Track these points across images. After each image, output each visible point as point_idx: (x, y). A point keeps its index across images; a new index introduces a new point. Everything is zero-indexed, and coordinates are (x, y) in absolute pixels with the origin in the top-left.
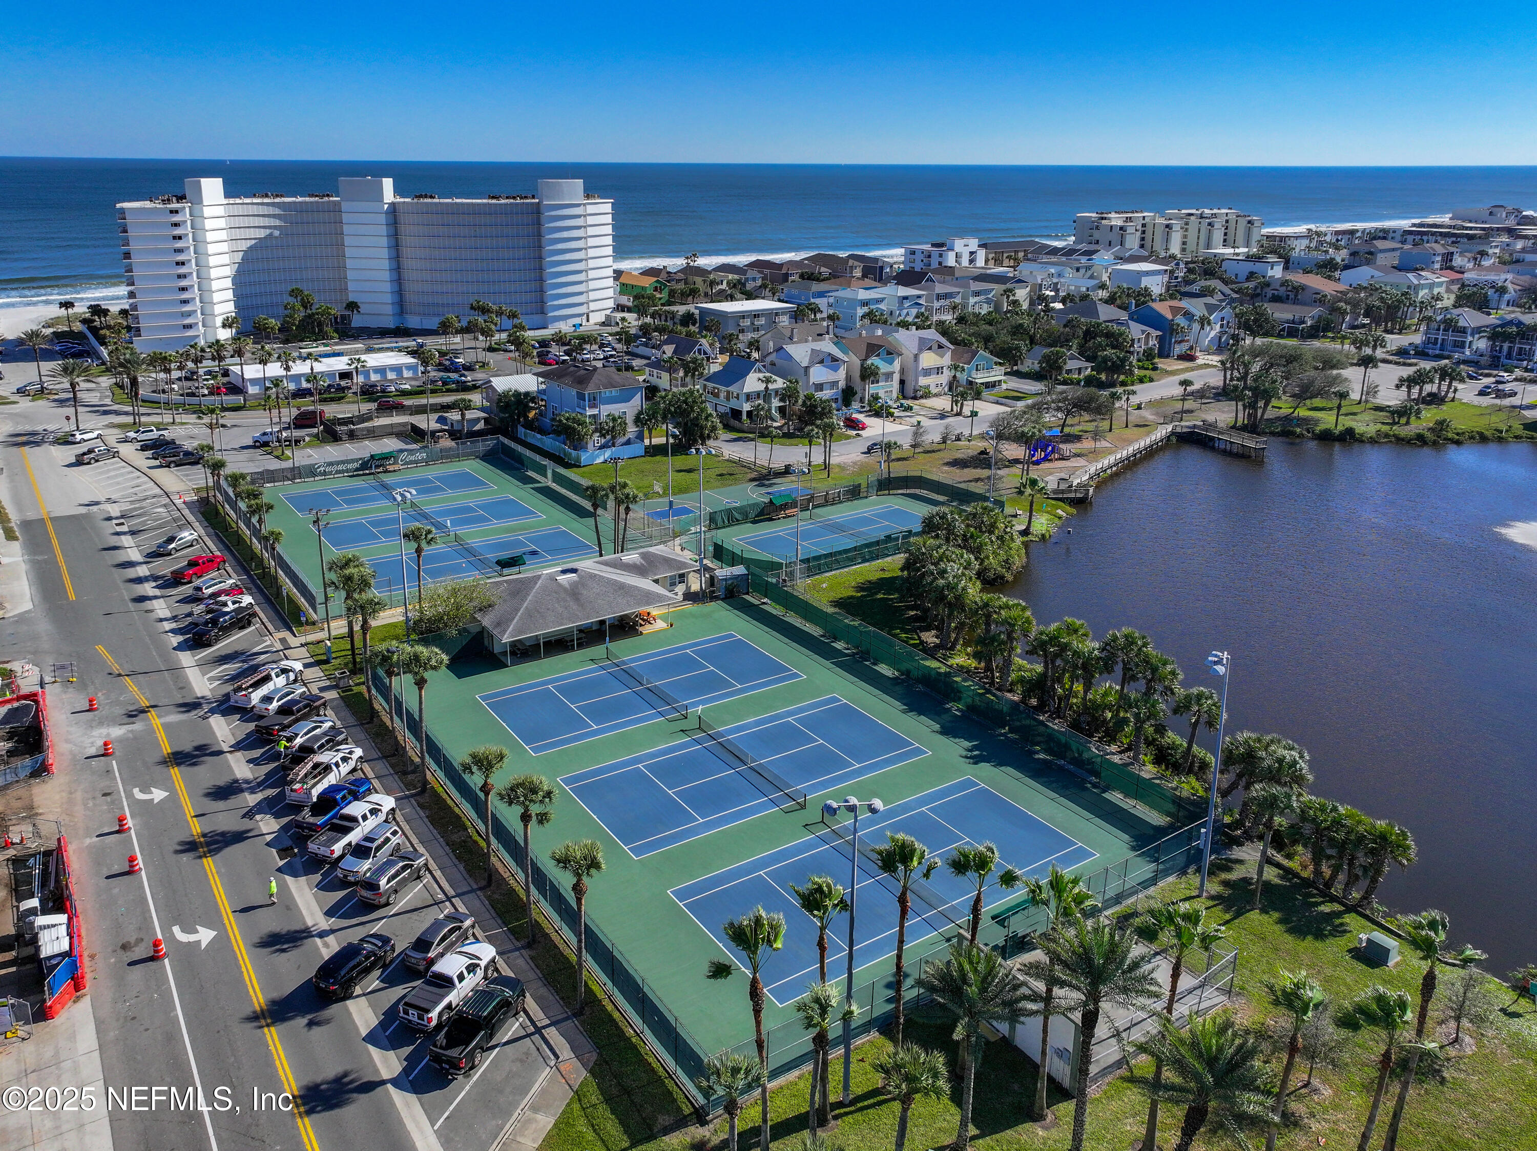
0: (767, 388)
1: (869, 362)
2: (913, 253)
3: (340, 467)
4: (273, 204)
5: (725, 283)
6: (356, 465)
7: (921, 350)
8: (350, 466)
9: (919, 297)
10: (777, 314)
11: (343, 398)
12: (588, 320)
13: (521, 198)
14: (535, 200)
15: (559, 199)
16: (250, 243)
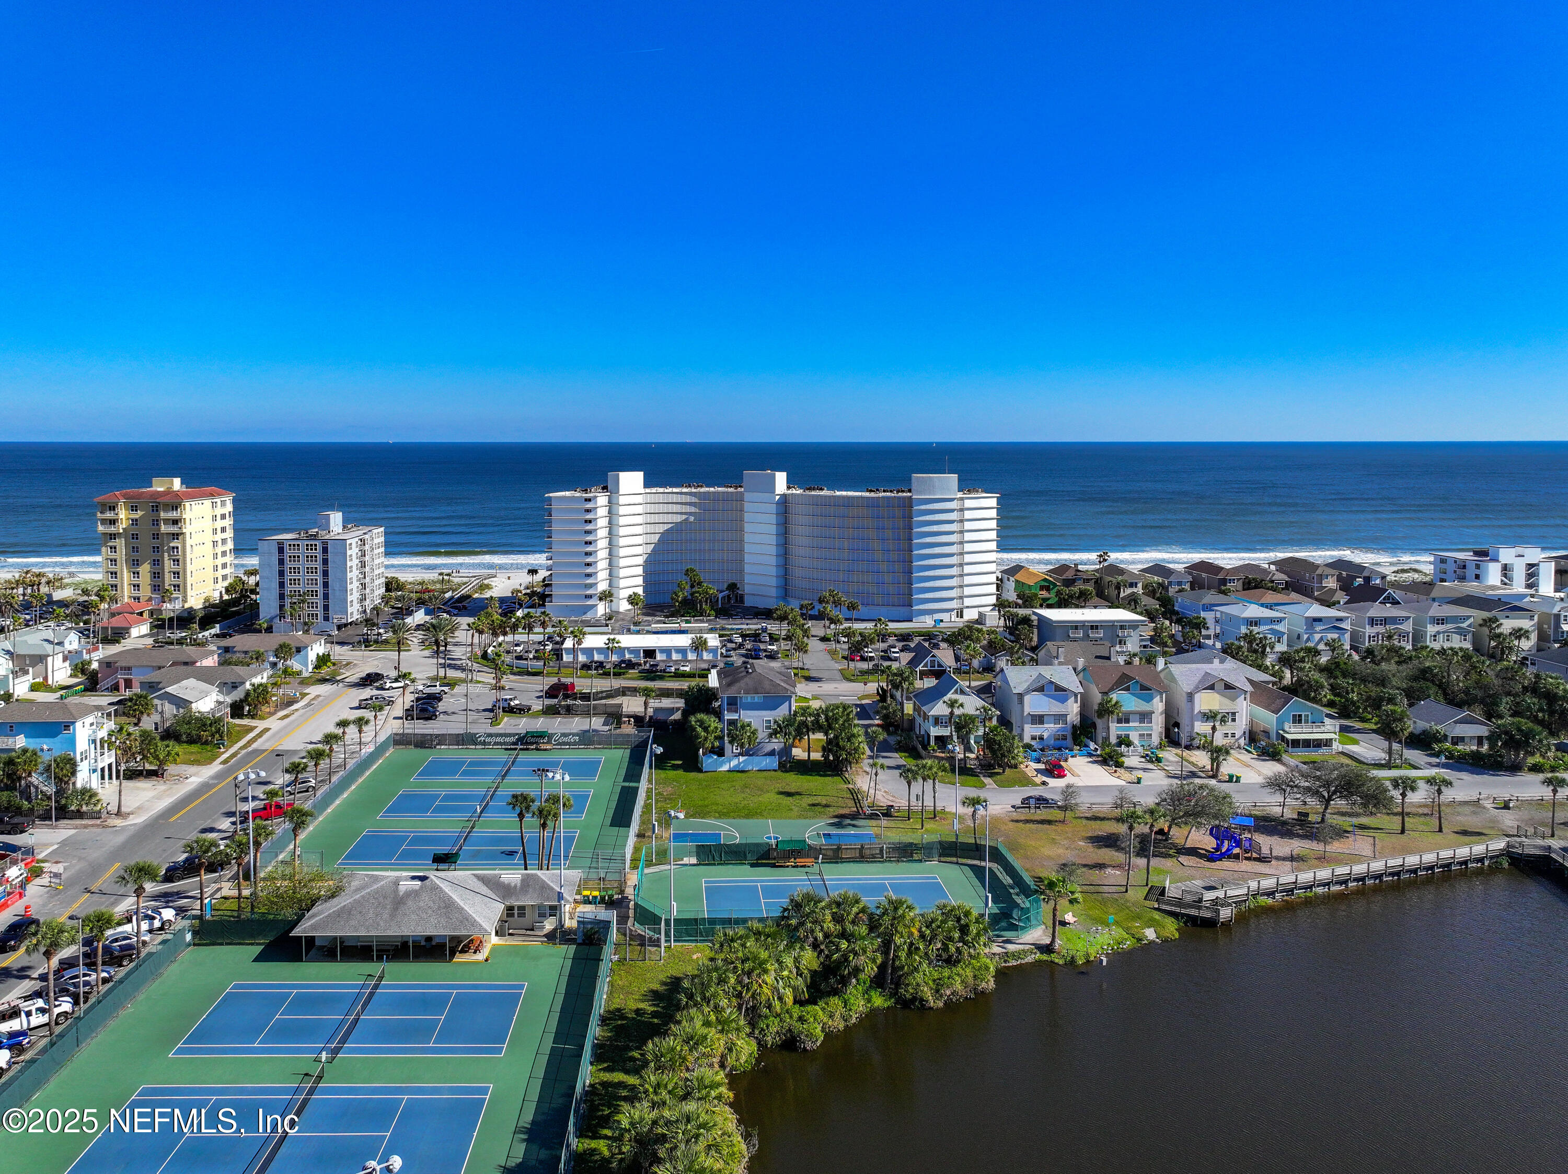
0: (952, 713)
1: (1114, 697)
2: (1443, 561)
3: (498, 740)
4: (690, 494)
5: (1140, 585)
6: (513, 739)
7: (1197, 689)
8: (507, 740)
9: (1340, 620)
10: (1122, 627)
11: (624, 673)
12: (962, 617)
13: (898, 492)
14: (909, 494)
15: (930, 494)
16: (666, 527)
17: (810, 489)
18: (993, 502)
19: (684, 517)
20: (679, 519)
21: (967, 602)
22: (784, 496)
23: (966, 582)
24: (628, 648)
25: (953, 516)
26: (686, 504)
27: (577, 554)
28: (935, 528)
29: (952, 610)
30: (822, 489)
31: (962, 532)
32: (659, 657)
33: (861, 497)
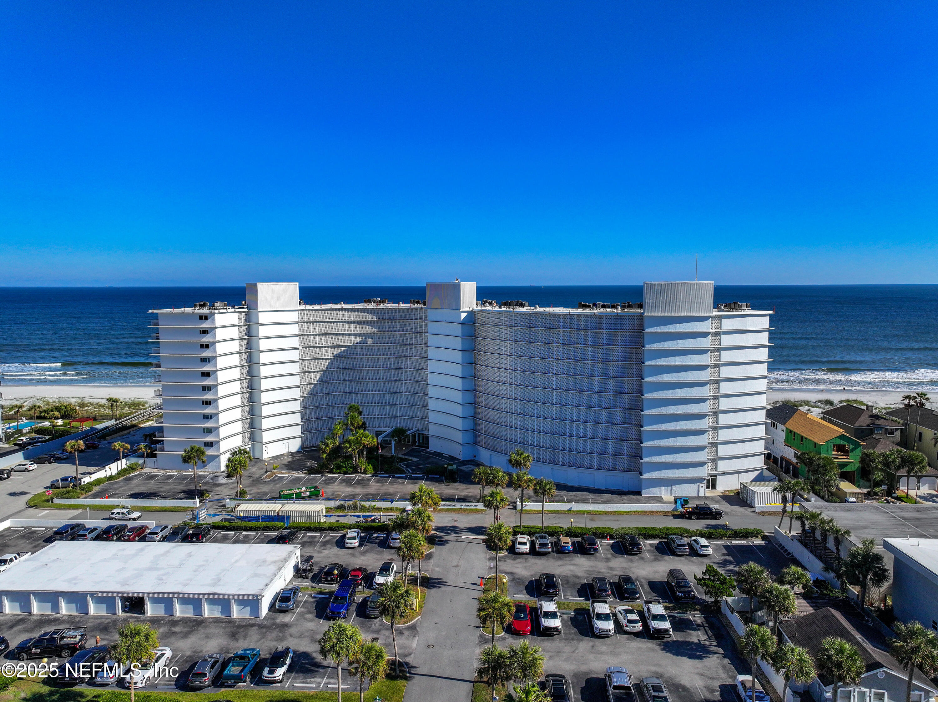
4: (365, 311)
12: (714, 487)
13: (623, 307)
14: (639, 311)
15: (671, 311)
16: (337, 351)
17: (505, 304)
18: (764, 323)
19: (358, 339)
20: (353, 341)
21: (722, 466)
22: (472, 314)
23: (721, 438)
24: (92, 594)
25: (706, 343)
26: (367, 323)
27: (191, 389)
28: (678, 361)
29: (700, 480)
30: (522, 305)
31: (717, 366)
32: (150, 610)
33: (570, 315)
